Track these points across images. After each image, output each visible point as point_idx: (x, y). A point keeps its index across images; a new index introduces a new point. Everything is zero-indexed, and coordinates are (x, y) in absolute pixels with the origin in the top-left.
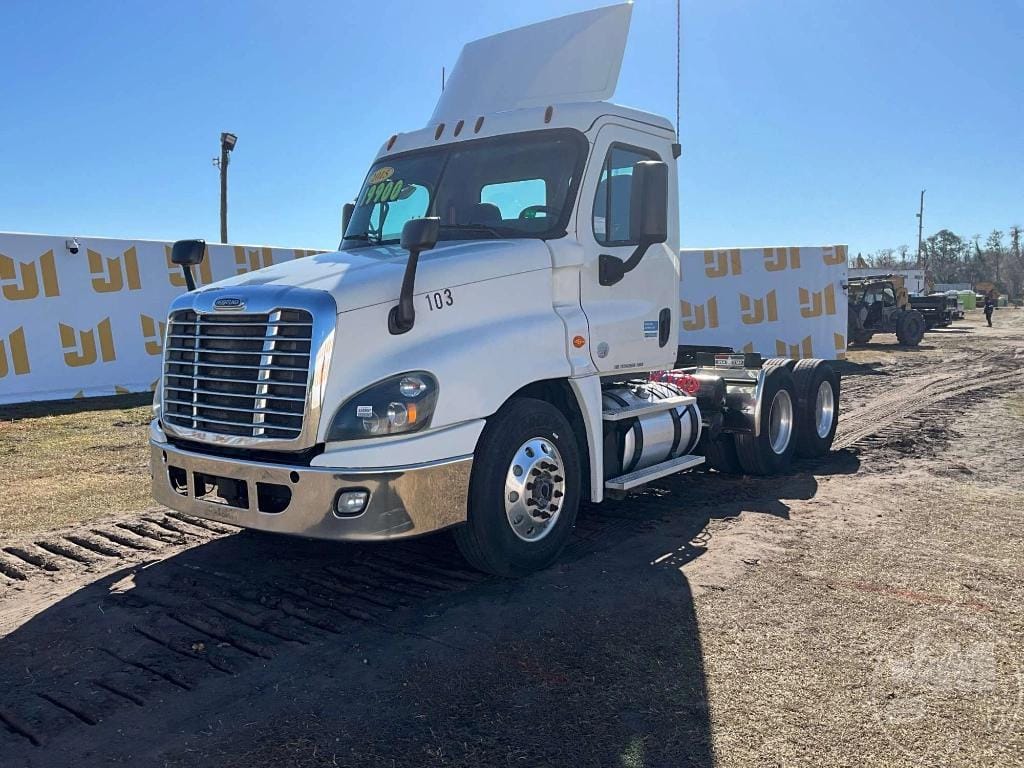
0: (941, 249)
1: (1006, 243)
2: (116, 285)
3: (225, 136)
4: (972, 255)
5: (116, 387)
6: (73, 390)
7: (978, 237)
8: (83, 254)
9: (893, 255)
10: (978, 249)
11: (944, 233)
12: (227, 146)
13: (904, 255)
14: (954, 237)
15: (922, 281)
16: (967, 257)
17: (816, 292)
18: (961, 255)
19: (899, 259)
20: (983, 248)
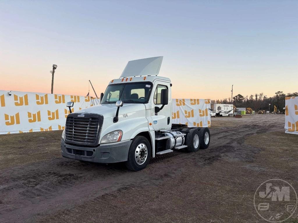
0: (238, 99)
1: (254, 98)
2: (21, 104)
3: (54, 65)
4: (246, 101)
5: (20, 131)
6: (7, 132)
7: (247, 96)
8: (12, 96)
9: (227, 100)
10: (247, 99)
11: (239, 95)
12: (54, 68)
13: (229, 100)
14: (241, 96)
15: (233, 107)
16: (245, 101)
17: (203, 110)
18: (243, 101)
19: (228, 101)
20: (248, 99)
